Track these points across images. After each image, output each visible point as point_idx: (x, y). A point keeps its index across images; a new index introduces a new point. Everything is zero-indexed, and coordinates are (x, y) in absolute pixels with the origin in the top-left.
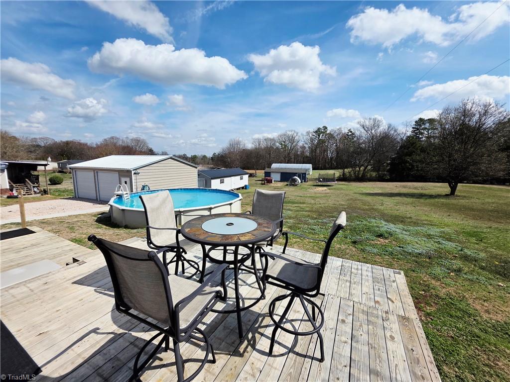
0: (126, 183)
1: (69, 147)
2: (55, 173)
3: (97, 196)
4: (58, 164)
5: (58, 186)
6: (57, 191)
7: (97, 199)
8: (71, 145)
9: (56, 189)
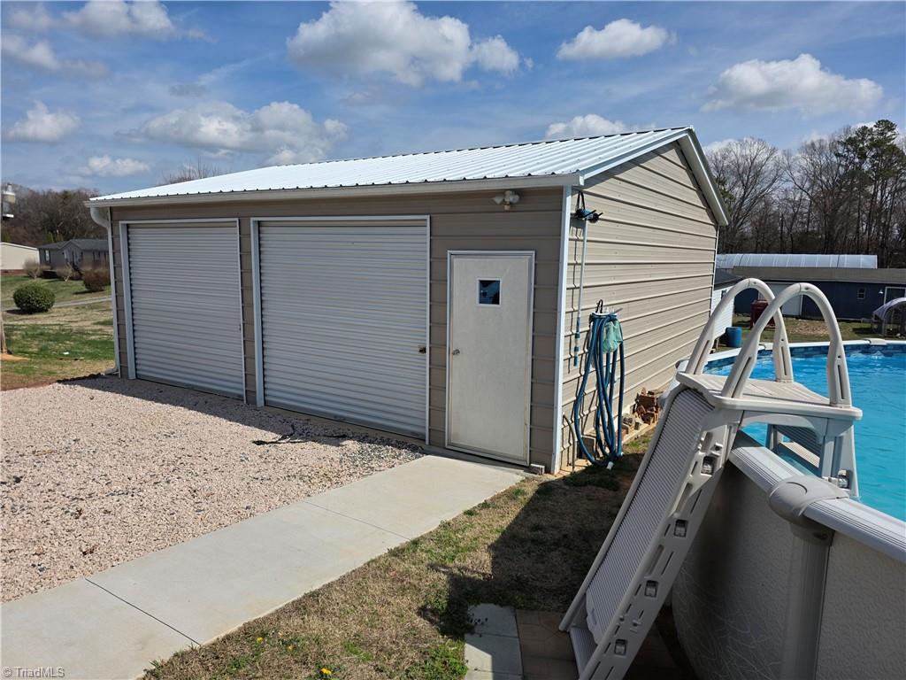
0: (490, 293)
1: (69, 206)
2: (31, 277)
3: (249, 376)
4: (42, 251)
5: (39, 319)
6: (34, 337)
7: (250, 393)
8: (74, 201)
9: (34, 327)
